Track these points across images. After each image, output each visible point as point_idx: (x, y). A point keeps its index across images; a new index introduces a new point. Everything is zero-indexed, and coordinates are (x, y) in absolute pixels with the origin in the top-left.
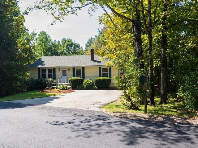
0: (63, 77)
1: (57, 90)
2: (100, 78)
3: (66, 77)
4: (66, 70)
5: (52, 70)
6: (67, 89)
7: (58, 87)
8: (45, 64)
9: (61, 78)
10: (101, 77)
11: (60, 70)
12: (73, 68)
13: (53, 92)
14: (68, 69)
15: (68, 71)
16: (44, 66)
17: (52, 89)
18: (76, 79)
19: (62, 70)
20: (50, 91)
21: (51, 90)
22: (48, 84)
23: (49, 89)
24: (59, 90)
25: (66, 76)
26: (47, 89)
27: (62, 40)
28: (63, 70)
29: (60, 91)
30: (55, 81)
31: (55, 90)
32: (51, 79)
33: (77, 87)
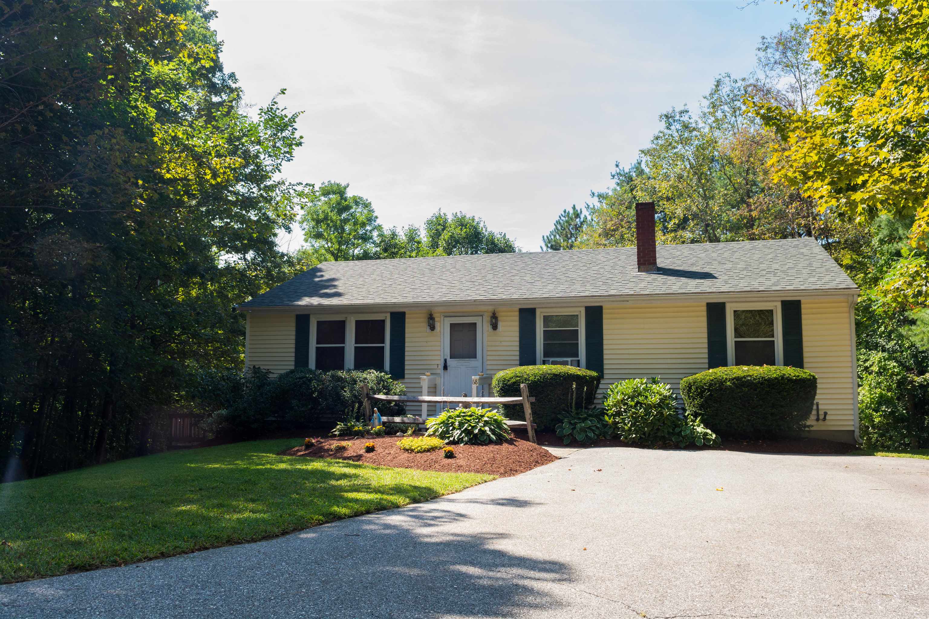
0: (452, 363)
1: (425, 442)
2: (720, 372)
3: (472, 363)
4: (475, 324)
5: (383, 322)
6: (500, 440)
7: (432, 423)
8: (340, 290)
9: (440, 370)
10: (725, 364)
11: (437, 325)
12: (522, 311)
13: (394, 464)
14: (487, 318)
15: (488, 327)
16: (335, 301)
17: (379, 435)
18: (556, 376)
19: (448, 322)
20: (370, 450)
21: (378, 442)
22: (357, 398)
23: (360, 435)
24: (436, 441)
25: (475, 357)
26: (348, 434)
27: (429, 223)
28: (452, 326)
29: (450, 455)
30: (399, 386)
31: (408, 441)
32: (372, 375)
33: (566, 428)
